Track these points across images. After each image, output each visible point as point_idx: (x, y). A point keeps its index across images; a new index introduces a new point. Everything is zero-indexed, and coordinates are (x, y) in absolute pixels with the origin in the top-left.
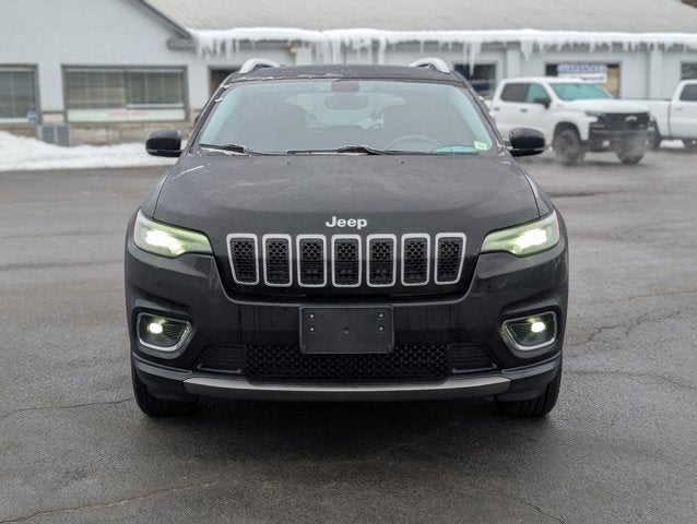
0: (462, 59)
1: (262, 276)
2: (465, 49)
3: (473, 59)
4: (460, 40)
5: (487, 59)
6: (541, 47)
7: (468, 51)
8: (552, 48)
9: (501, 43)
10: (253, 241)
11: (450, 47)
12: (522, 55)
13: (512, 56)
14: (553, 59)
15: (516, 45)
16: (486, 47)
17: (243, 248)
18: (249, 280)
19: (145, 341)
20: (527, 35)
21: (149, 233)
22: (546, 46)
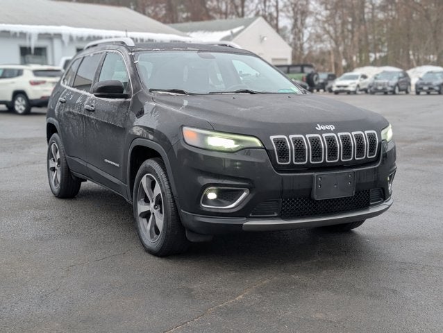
0: (26, 44)
1: (292, 159)
2: (28, 37)
3: (33, 43)
4: (24, 31)
5: (42, 44)
6: (74, 38)
7: (30, 38)
8: (81, 39)
9: (50, 34)
10: (285, 139)
11: (18, 35)
12: (63, 42)
13: (57, 43)
14: (81, 45)
15: (59, 36)
16: (41, 36)
17: (281, 143)
18: (285, 162)
19: (204, 204)
20: (65, 30)
21: (209, 138)
22: (77, 37)
